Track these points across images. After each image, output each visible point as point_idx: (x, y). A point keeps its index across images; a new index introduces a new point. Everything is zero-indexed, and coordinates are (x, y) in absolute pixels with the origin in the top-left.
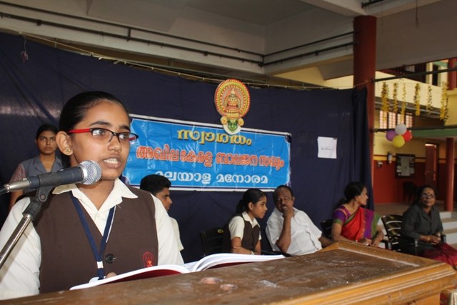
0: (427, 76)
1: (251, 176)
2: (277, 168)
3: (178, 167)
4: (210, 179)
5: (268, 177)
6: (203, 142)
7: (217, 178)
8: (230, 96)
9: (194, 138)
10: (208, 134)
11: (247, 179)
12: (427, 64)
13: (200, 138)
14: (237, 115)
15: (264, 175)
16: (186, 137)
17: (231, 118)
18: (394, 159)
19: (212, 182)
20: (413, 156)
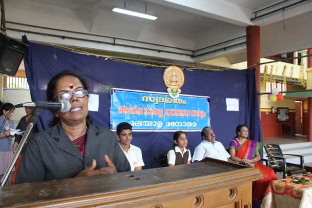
0: (294, 60)
1: (186, 122)
2: (202, 118)
3: (142, 118)
4: (162, 124)
5: (196, 123)
6: (157, 103)
7: (166, 124)
8: (172, 76)
9: (152, 101)
10: (160, 99)
11: (184, 124)
12: (294, 53)
13: (155, 101)
14: (177, 87)
15: (194, 121)
16: (147, 101)
17: (173, 89)
18: (276, 111)
19: (163, 126)
20: (288, 108)
